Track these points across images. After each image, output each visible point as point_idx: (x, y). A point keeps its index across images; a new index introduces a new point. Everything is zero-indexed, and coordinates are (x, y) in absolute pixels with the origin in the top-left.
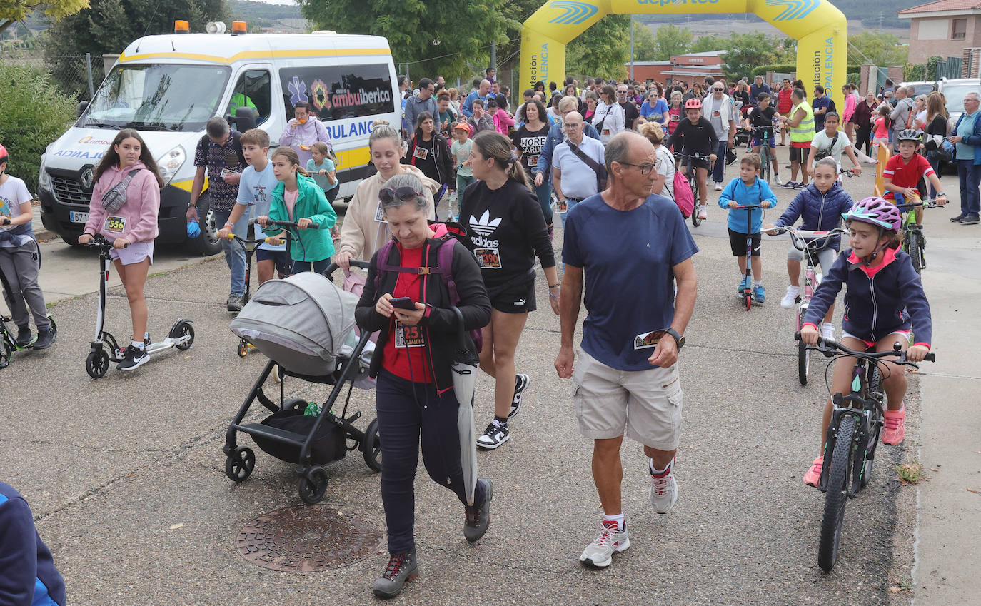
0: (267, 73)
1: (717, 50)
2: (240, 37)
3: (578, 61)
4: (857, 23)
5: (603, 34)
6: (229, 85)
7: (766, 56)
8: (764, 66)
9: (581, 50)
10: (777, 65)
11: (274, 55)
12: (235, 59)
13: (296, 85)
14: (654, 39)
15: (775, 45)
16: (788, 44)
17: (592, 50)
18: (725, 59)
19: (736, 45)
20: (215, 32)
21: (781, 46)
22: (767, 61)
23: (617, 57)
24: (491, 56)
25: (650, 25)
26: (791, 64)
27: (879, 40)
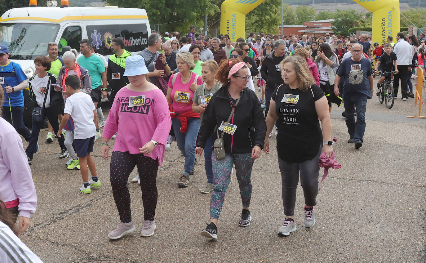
0: (80, 28)
1: (329, 19)
2: (65, 9)
3: (253, 24)
4: (406, 5)
5: (266, 10)
6: (58, 35)
7: (356, 22)
8: (355, 27)
9: (254, 18)
10: (362, 27)
11: (83, 18)
12: (62, 20)
13: (96, 35)
14: (294, 13)
15: (361, 16)
16: (368, 15)
17: (259, 18)
18: (333, 24)
19: (339, 16)
20: (51, 6)
21: (364, 17)
22: (357, 24)
23: (274, 22)
24: (204, 21)
25: (292, 6)
26: (370, 27)
27: (418, 14)
